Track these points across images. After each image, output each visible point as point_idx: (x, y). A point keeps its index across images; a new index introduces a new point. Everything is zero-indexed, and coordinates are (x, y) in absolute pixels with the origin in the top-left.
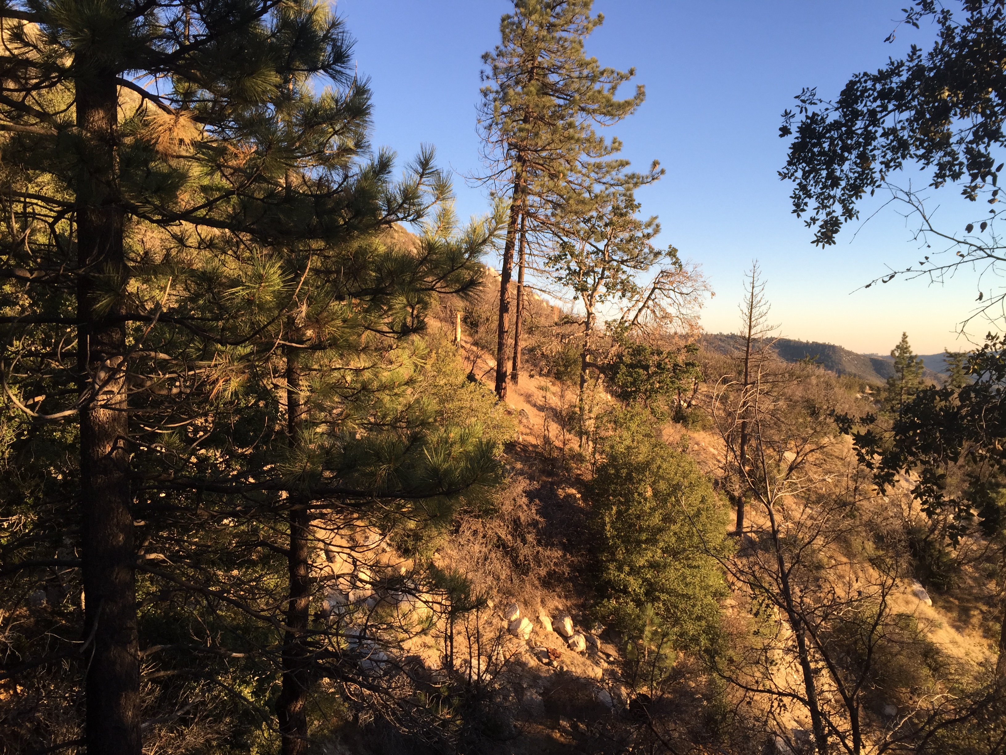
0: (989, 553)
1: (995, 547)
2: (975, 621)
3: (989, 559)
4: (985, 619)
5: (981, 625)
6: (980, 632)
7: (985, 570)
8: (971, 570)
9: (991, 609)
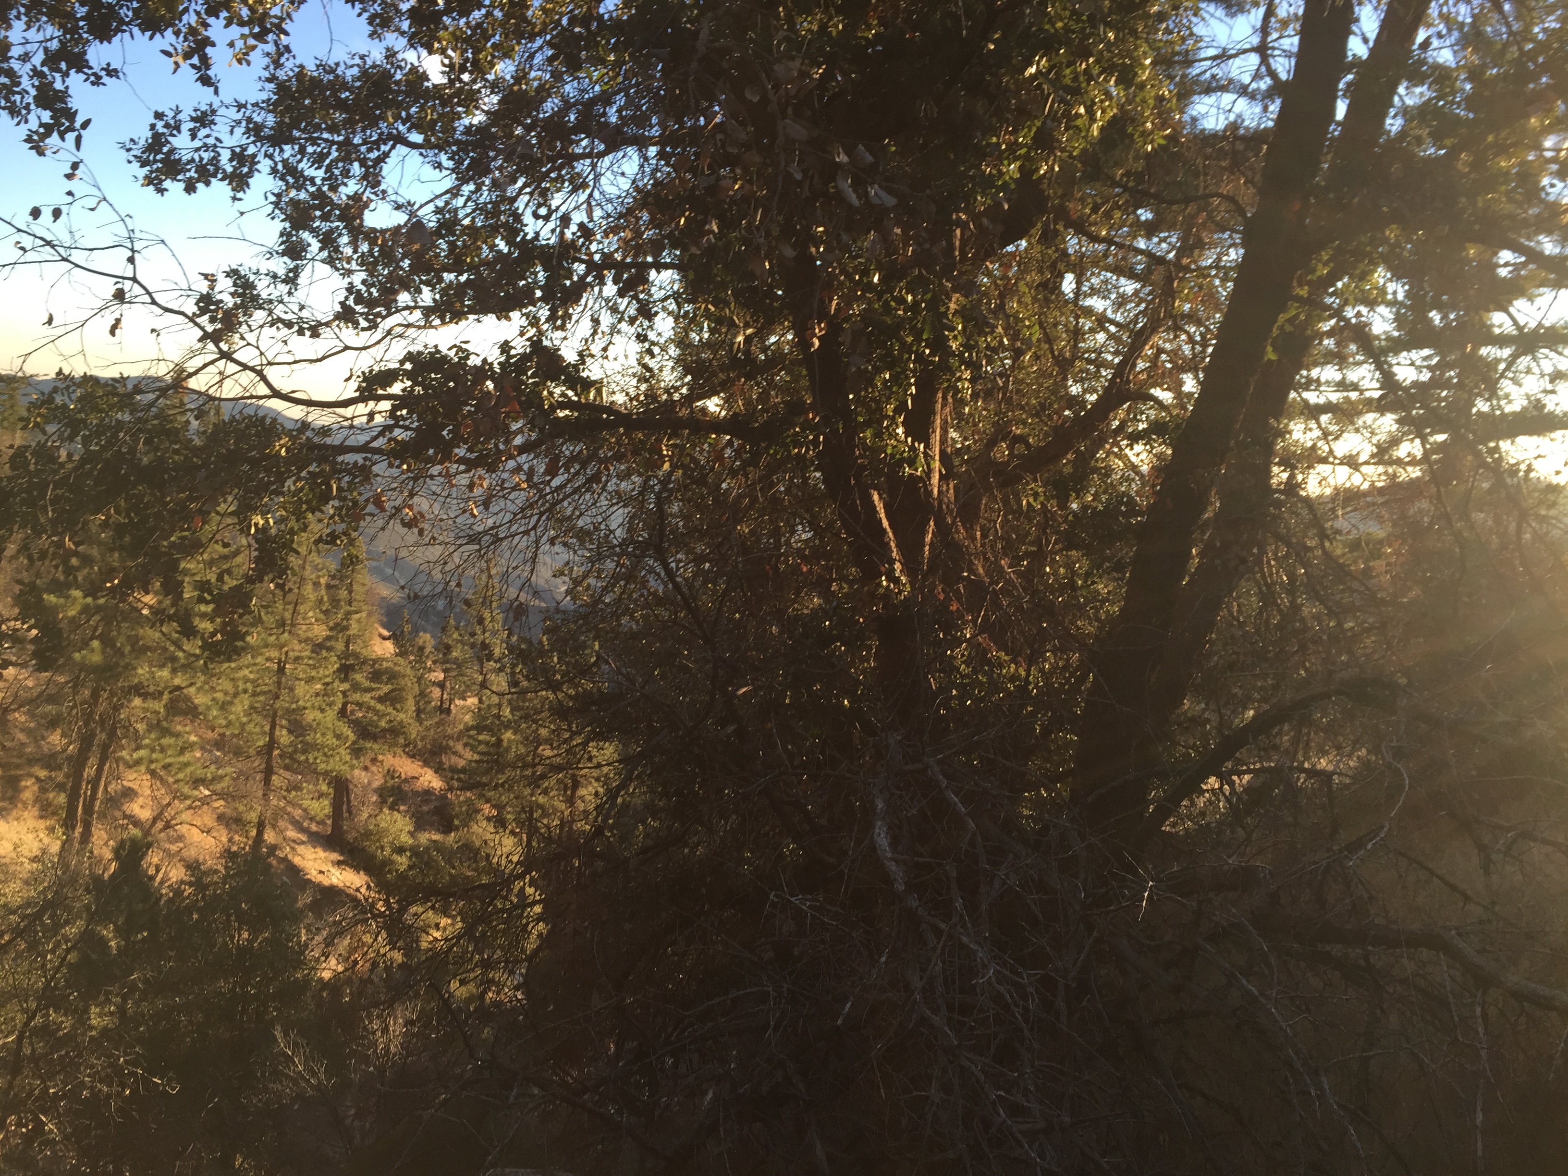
0: (52, 690)
1: (62, 679)
2: (27, 795)
3: (52, 699)
4: (43, 790)
5: (37, 800)
6: (35, 812)
7: (44, 716)
8: (23, 719)
9: (53, 774)
